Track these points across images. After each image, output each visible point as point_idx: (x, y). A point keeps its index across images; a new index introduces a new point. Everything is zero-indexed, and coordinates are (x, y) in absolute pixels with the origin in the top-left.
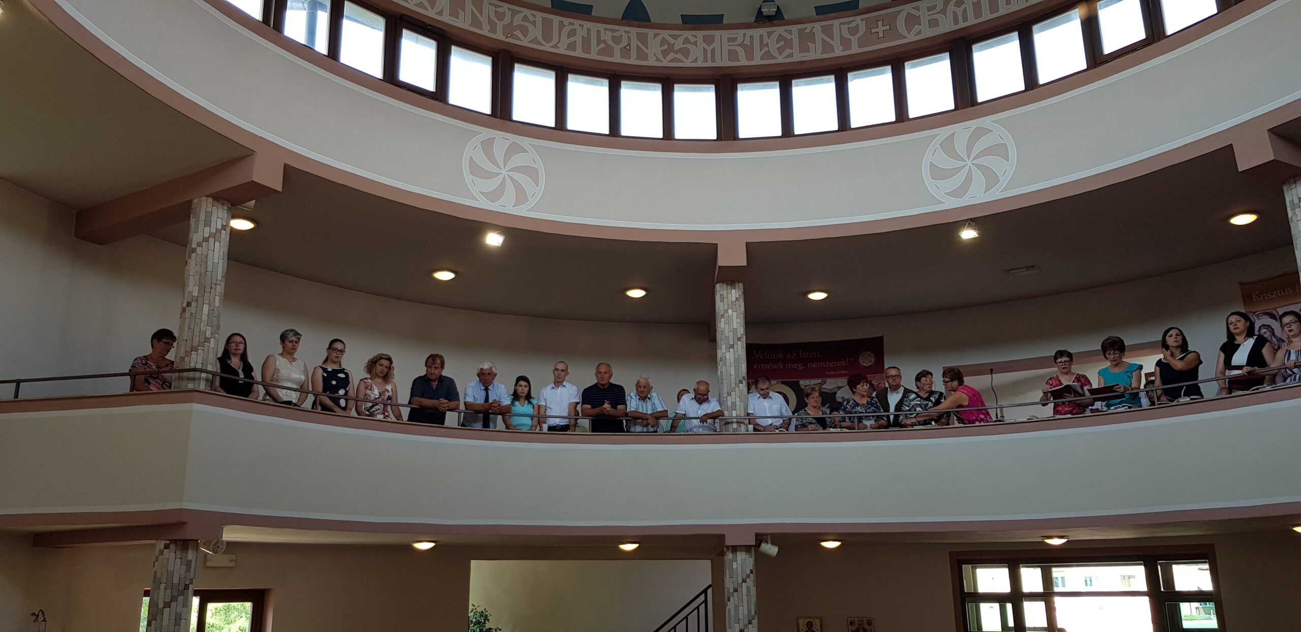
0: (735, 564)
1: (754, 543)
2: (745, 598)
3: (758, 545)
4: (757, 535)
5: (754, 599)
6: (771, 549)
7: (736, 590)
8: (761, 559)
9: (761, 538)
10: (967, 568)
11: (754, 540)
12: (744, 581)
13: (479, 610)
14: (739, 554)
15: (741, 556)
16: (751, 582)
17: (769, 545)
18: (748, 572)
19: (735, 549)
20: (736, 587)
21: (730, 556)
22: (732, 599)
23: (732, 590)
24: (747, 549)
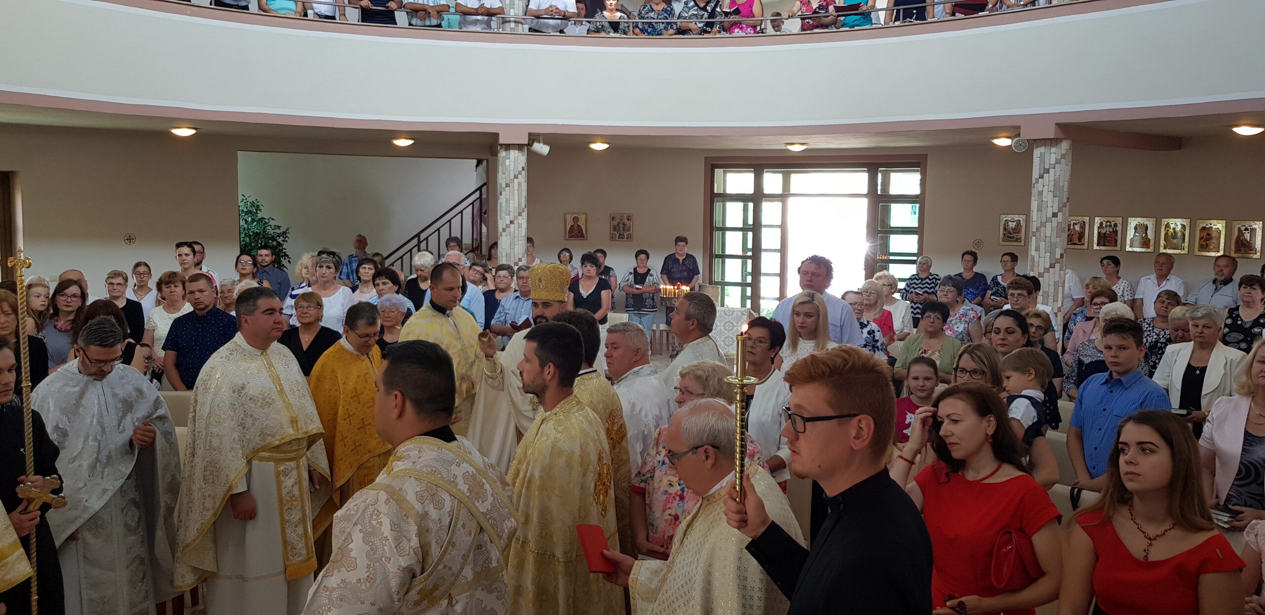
0: (507, 161)
1: (526, 142)
2: (516, 192)
3: (530, 145)
4: (530, 134)
5: (524, 193)
6: (542, 149)
7: (507, 185)
8: (533, 157)
9: (533, 138)
10: (718, 172)
11: (527, 140)
12: (516, 177)
13: (250, 200)
14: (512, 152)
15: (514, 153)
16: (522, 178)
17: (541, 145)
18: (521, 169)
19: (508, 147)
20: (508, 182)
21: (503, 154)
22: (503, 193)
23: (504, 186)
24: (520, 147)
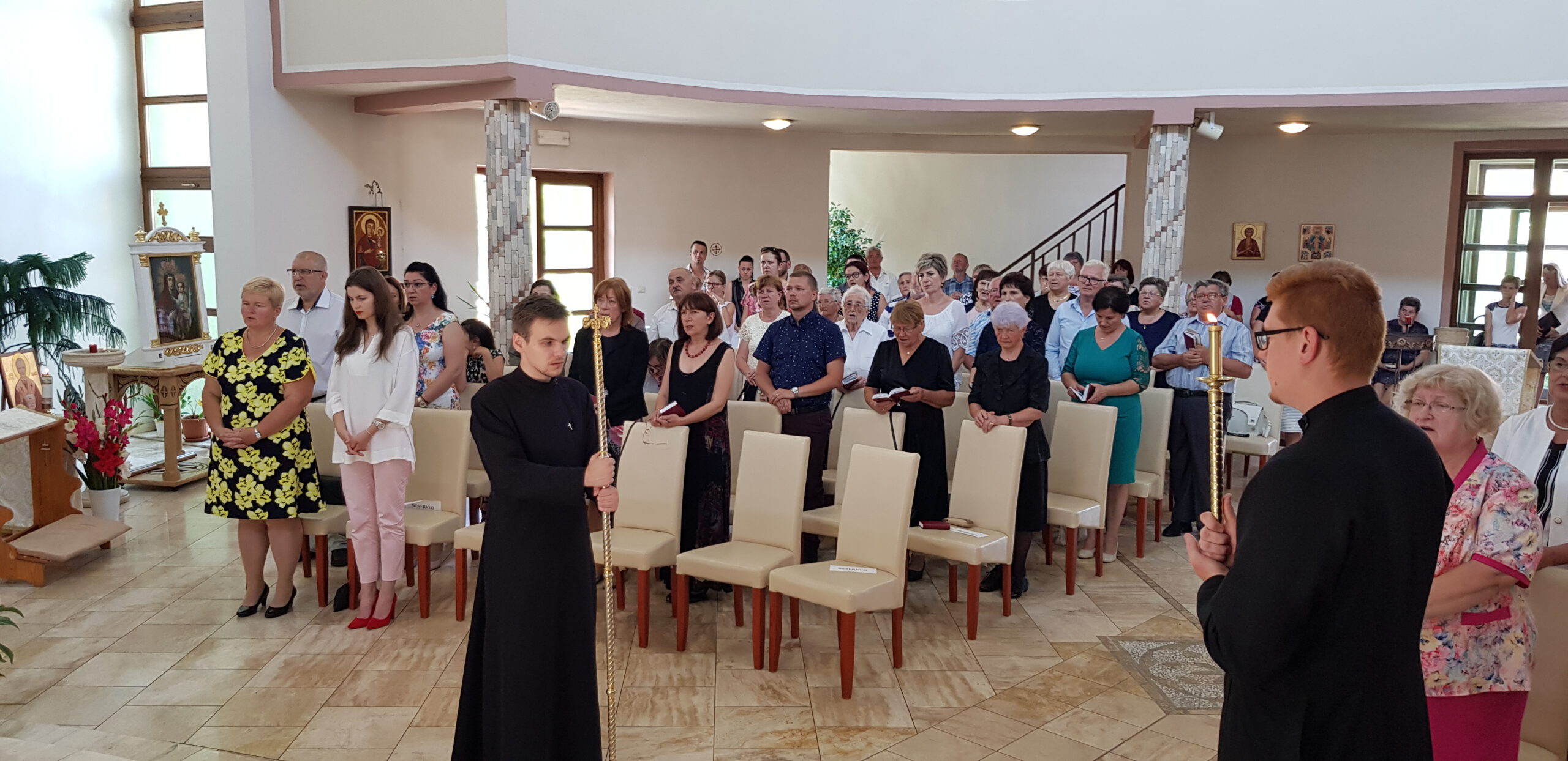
0: (1163, 148)
1: (1191, 121)
2: (1172, 189)
3: (1195, 125)
4: (1197, 111)
5: (1184, 191)
6: (1212, 130)
7: (1161, 180)
8: (1199, 142)
9: (1201, 115)
10: (1474, 165)
11: (1193, 118)
12: (1173, 169)
13: (839, 208)
14: (1169, 135)
15: (1173, 137)
16: (1182, 171)
17: (1212, 125)
18: (1180, 158)
19: (1165, 129)
20: (1161, 175)
21: (1157, 138)
22: (1154, 190)
23: (1155, 180)
24: (1182, 128)
